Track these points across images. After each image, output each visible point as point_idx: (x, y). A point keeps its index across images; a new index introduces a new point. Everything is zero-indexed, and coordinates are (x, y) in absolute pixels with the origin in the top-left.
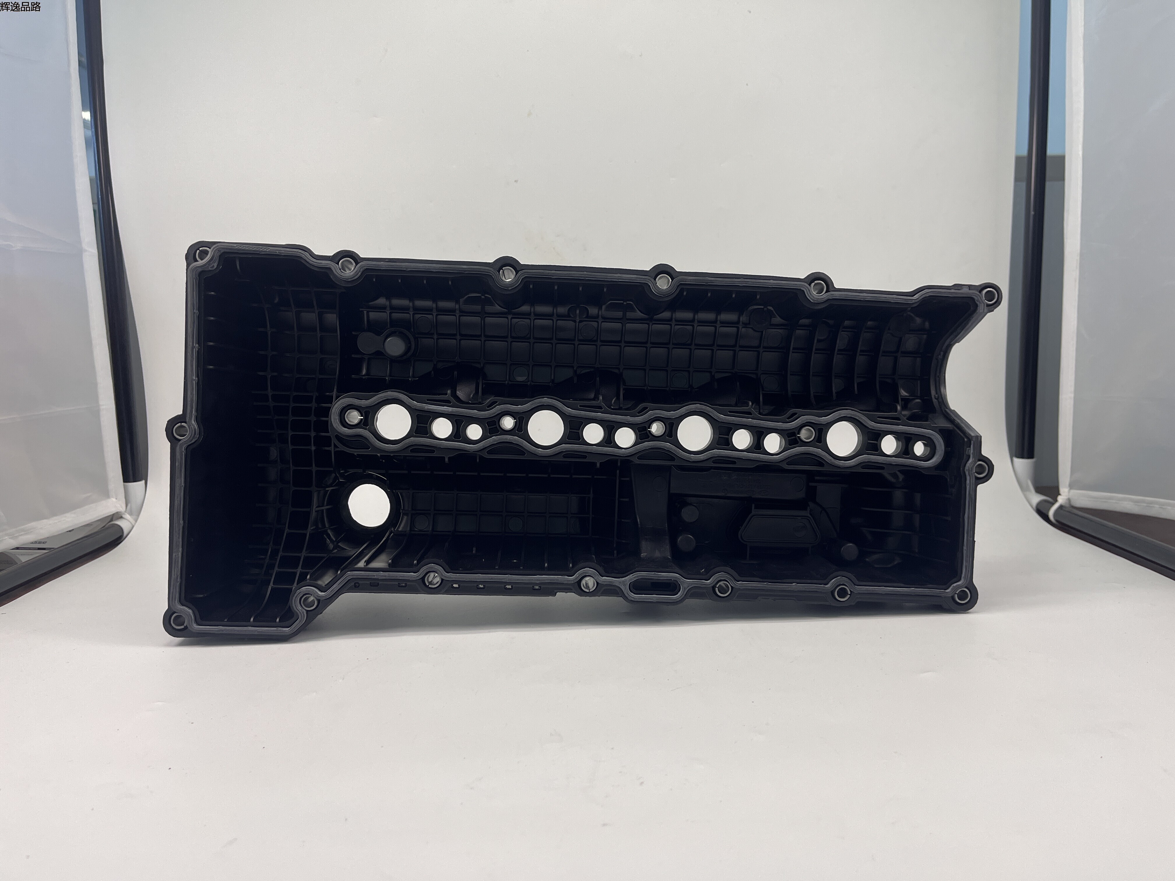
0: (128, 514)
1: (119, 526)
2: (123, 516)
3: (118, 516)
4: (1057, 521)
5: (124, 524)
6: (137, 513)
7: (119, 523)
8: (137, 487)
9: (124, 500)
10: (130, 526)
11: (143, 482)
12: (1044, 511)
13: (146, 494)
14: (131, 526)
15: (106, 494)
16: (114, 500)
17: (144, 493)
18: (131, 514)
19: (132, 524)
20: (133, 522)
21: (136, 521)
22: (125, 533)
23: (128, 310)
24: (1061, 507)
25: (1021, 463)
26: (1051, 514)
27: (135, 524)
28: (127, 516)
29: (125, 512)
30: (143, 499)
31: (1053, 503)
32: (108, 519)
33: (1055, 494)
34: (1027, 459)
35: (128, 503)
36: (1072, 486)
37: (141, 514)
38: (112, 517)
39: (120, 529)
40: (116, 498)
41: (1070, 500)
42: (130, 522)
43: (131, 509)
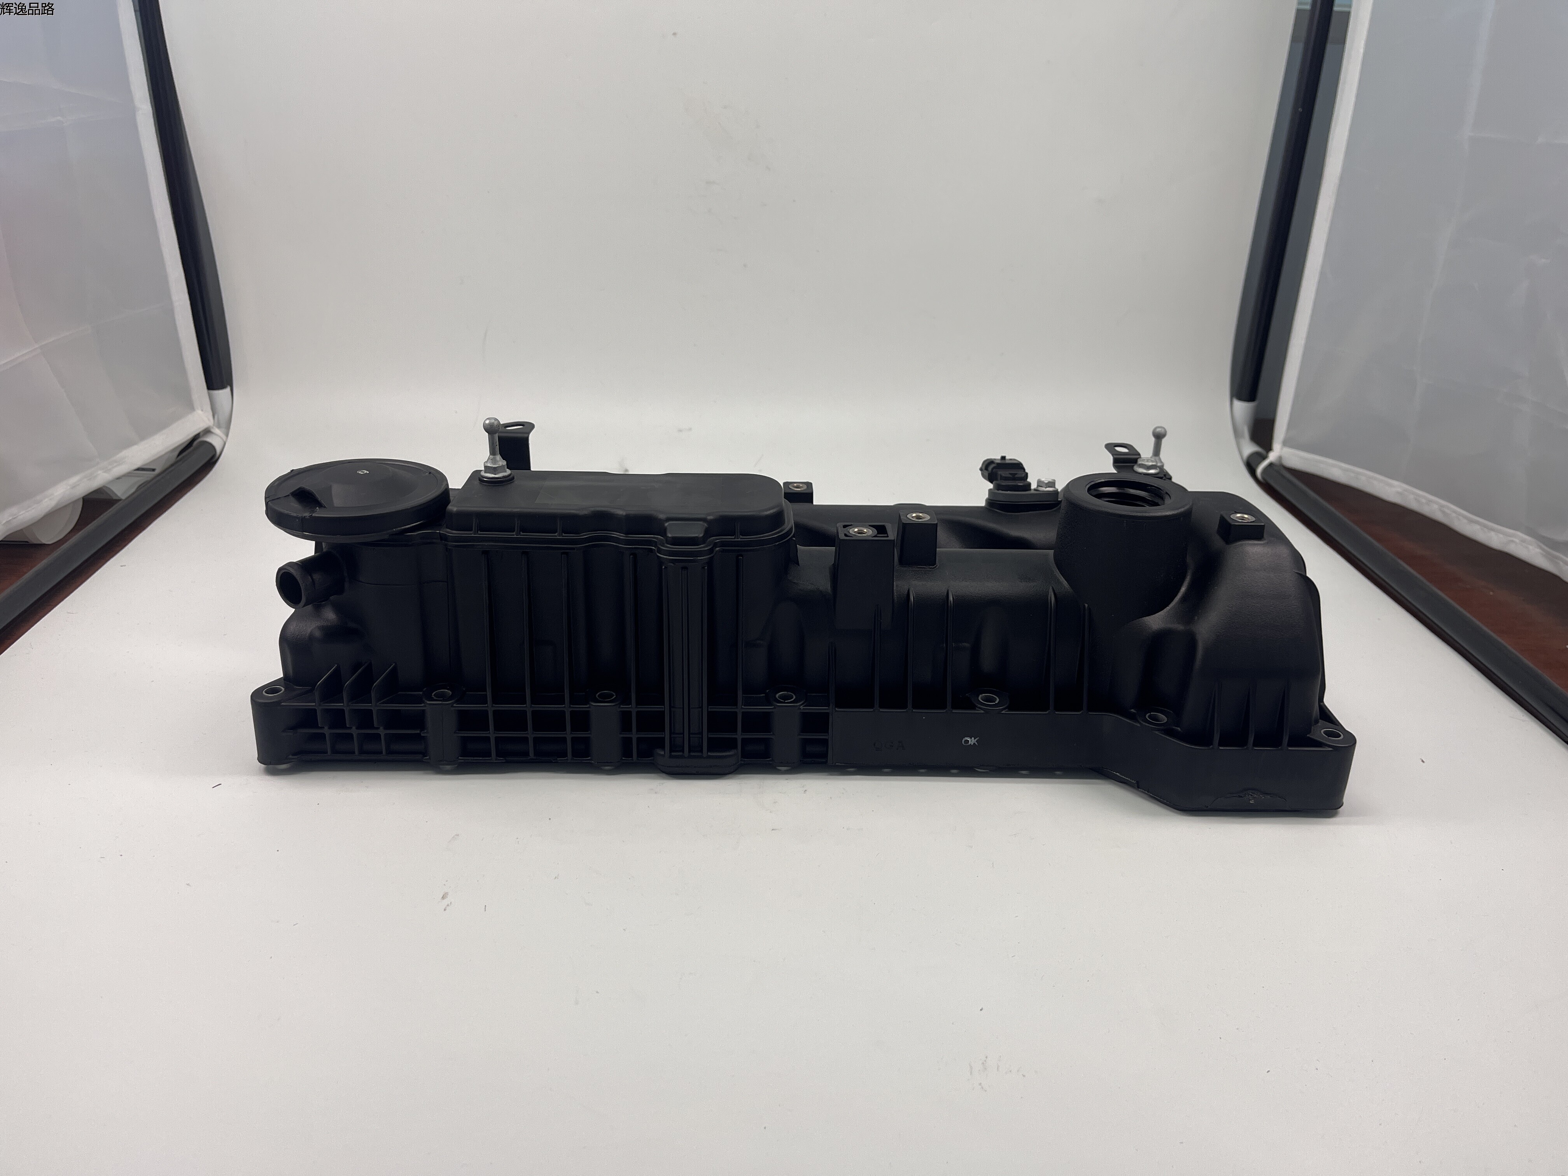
0: (217, 427)
1: (210, 444)
2: (212, 430)
3: (207, 431)
4: (1263, 478)
5: (215, 441)
6: (227, 427)
7: (210, 439)
8: (222, 394)
9: (211, 412)
12: (1254, 466)
14: (223, 443)
15: (190, 407)
16: (200, 412)
18: (219, 427)
19: (223, 440)
20: (224, 437)
21: (227, 435)
22: (218, 450)
24: (1271, 465)
25: (1242, 408)
26: (1259, 470)
27: (226, 440)
28: (217, 431)
29: (214, 425)
30: (230, 409)
31: (1264, 458)
32: (196, 437)
33: (1268, 448)
34: (1247, 402)
35: (216, 417)
36: (1286, 443)
37: (232, 426)
38: (201, 434)
39: (212, 447)
40: (202, 410)
41: (1280, 458)
42: (221, 438)
43: (219, 422)
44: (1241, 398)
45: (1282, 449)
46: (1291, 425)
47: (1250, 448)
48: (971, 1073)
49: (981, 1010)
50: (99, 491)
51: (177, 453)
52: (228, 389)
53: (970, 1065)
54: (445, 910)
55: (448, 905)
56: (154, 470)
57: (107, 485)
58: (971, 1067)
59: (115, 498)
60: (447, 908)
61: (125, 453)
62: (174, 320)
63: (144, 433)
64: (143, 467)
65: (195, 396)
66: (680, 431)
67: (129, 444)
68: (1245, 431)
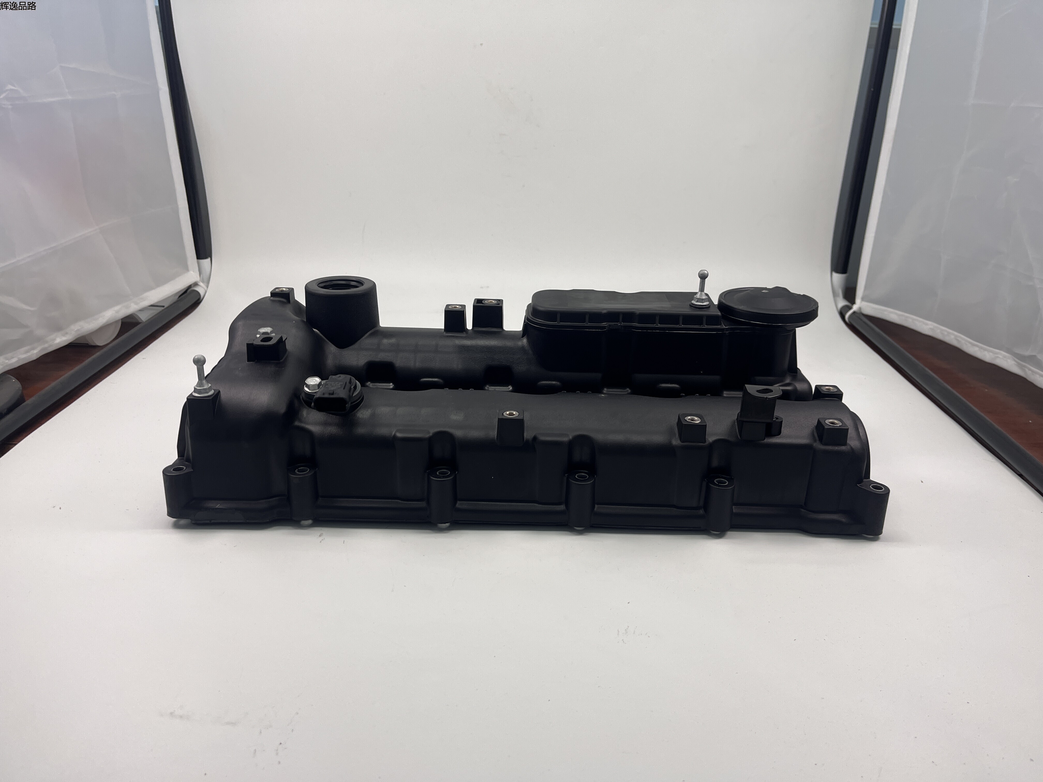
0: (202, 282)
2: (199, 284)
3: (196, 284)
4: (849, 321)
5: (200, 290)
6: (208, 282)
7: (197, 289)
8: (206, 262)
9: (198, 273)
10: (204, 291)
11: (209, 259)
12: (844, 314)
13: (213, 267)
15: (186, 269)
17: (210, 265)
18: (203, 282)
20: (206, 288)
21: (207, 287)
22: (202, 296)
23: (189, 116)
24: (854, 312)
25: (838, 277)
26: (847, 316)
27: (207, 289)
28: (201, 284)
29: (200, 281)
30: (210, 271)
31: (850, 308)
32: (190, 287)
33: (853, 302)
34: (841, 274)
35: (201, 276)
36: (863, 299)
37: (210, 282)
38: (192, 286)
39: (198, 293)
40: (193, 272)
41: (860, 308)
42: (204, 288)
43: (203, 279)
44: (837, 272)
45: (861, 302)
46: (866, 288)
47: (842, 303)
48: (618, 634)
49: (628, 603)
50: (131, 316)
51: (177, 297)
53: (618, 630)
54: (320, 542)
55: (322, 540)
56: (163, 306)
57: (136, 313)
58: (618, 631)
59: (140, 321)
60: (322, 541)
62: (178, 216)
63: (160, 282)
64: (157, 304)
65: (189, 263)
66: (482, 288)
68: (840, 292)
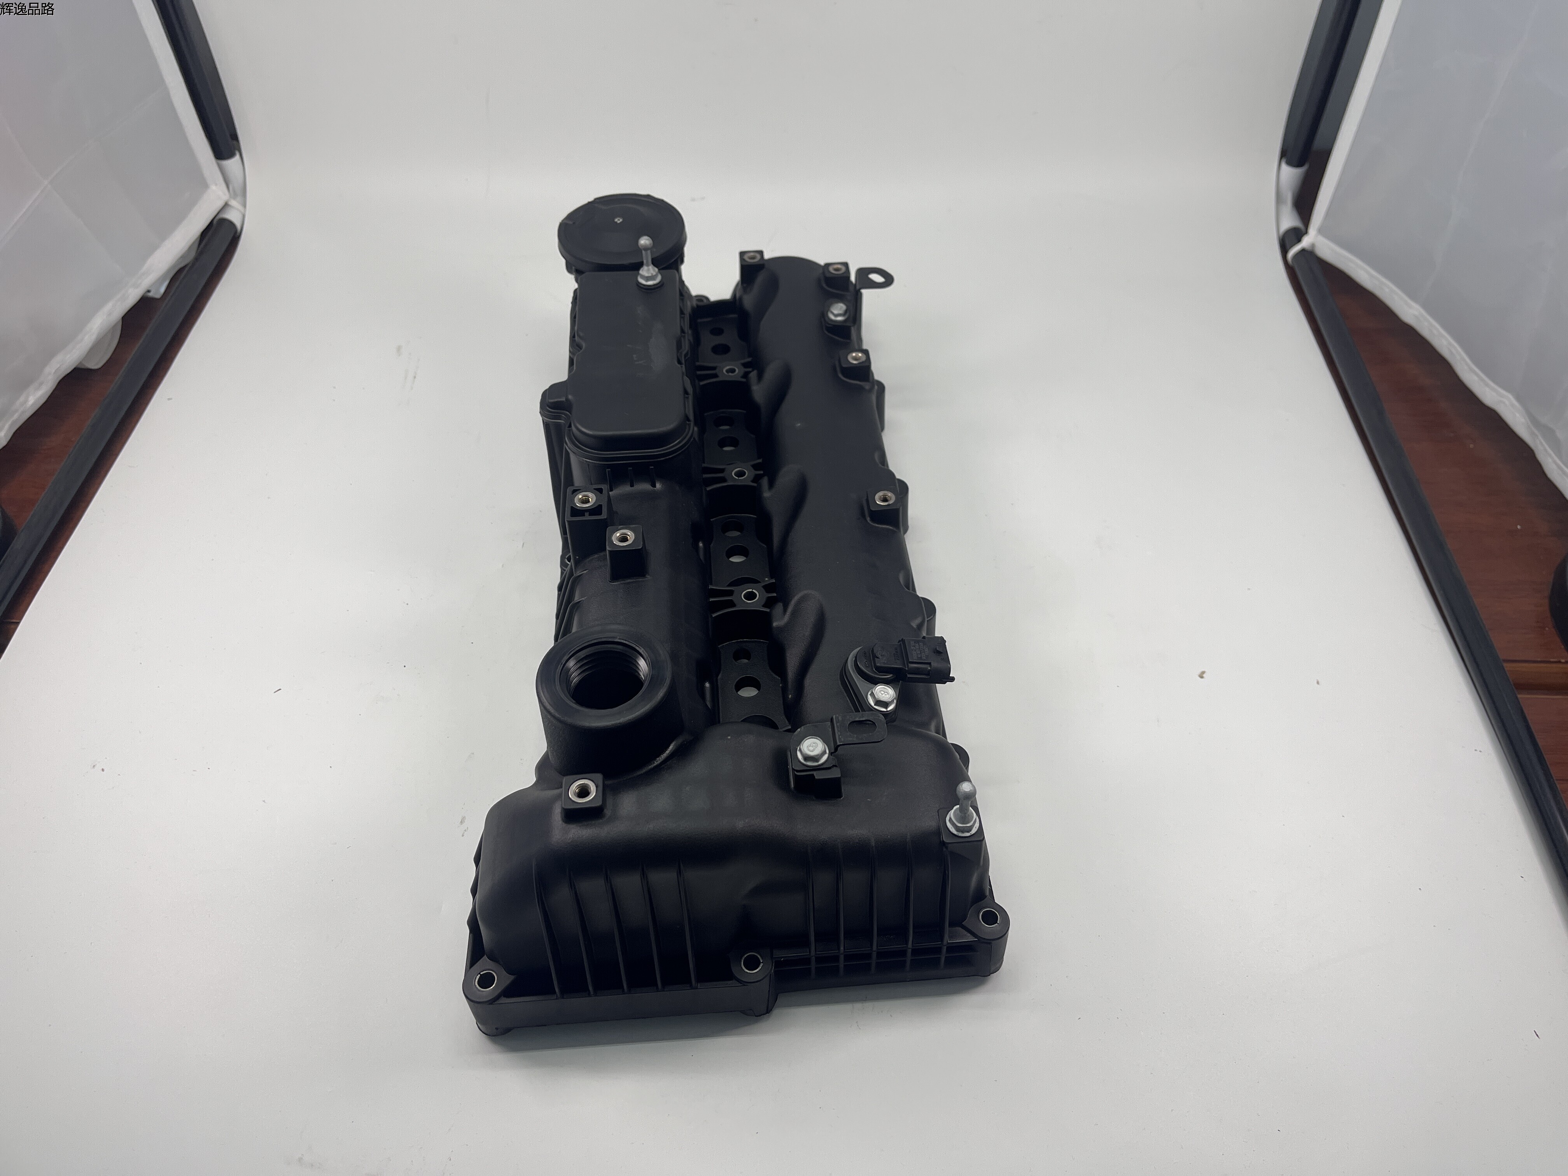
0: (233, 198)
1: (231, 221)
2: (230, 204)
3: (226, 205)
4: (1293, 265)
5: (233, 216)
6: (242, 196)
7: (230, 215)
8: (232, 164)
9: (225, 186)
10: (241, 216)
12: (1287, 246)
13: (247, 172)
16: (214, 188)
17: (242, 168)
18: (235, 198)
19: (240, 211)
20: (240, 208)
21: (245, 206)
22: (238, 226)
24: (1303, 250)
25: (1288, 172)
26: (1291, 253)
27: (245, 211)
28: (233, 203)
29: (230, 197)
30: (243, 178)
31: (1299, 238)
32: (217, 216)
33: (1306, 227)
34: (1295, 168)
35: (231, 191)
36: (1321, 228)
37: (247, 193)
38: (219, 212)
39: (233, 224)
40: (216, 186)
41: (1313, 245)
42: (238, 210)
43: (234, 191)
44: (1290, 163)
45: (1317, 236)
47: (1289, 221)
52: (237, 157)
61: (150, 261)
62: (172, 104)
63: (164, 233)
65: (206, 171)
67: (153, 249)
68: (1289, 198)
